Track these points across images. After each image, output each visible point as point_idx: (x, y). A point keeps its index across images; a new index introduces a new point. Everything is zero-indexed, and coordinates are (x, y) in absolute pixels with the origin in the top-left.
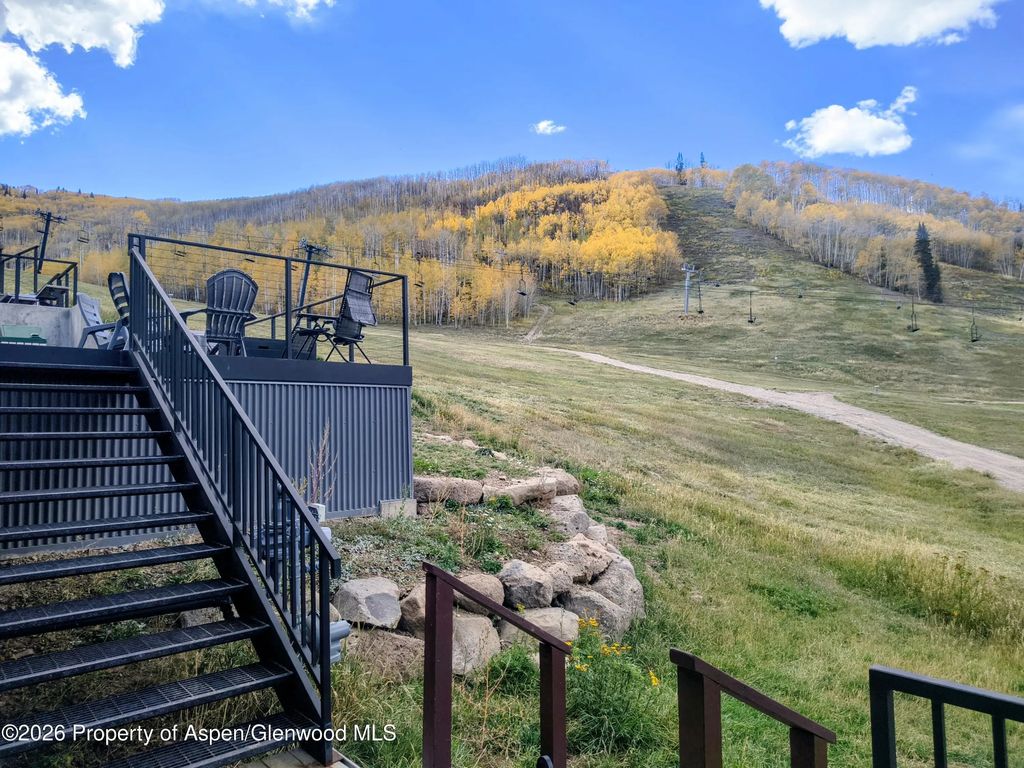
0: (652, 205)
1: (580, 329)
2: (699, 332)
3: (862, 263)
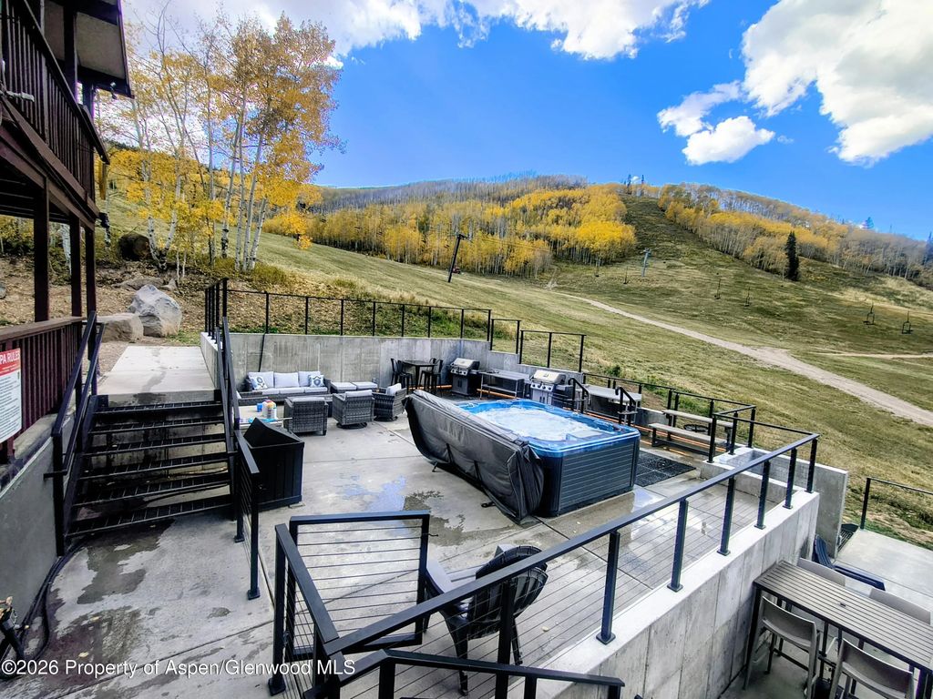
0: (618, 207)
1: (579, 283)
2: (653, 291)
3: (749, 252)
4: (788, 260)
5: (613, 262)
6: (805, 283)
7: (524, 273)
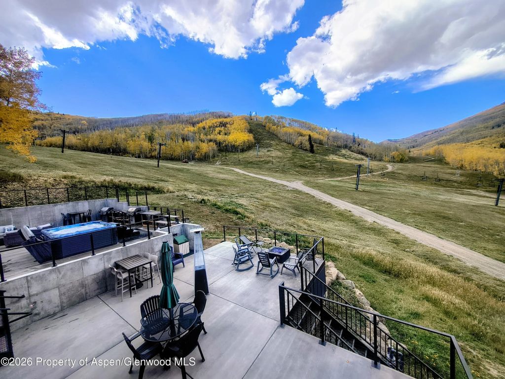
0: (245, 126)
1: (231, 161)
2: (262, 162)
3: (297, 143)
4: (310, 145)
5: (246, 150)
6: (316, 154)
7: (205, 159)
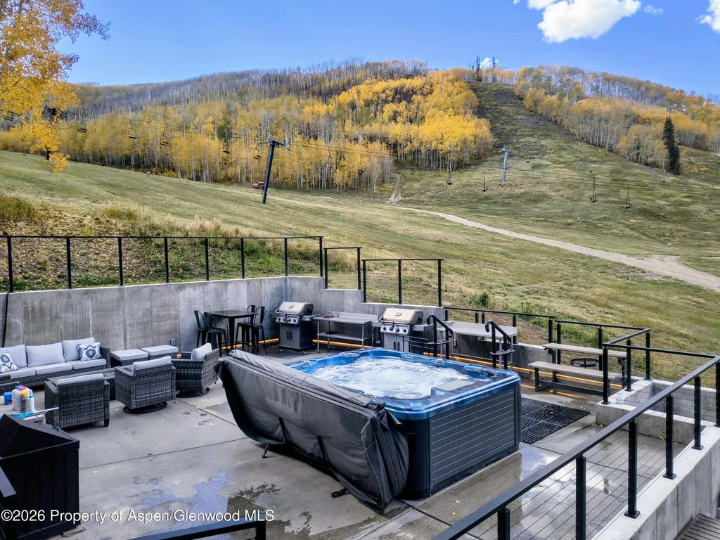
0: (467, 97)
1: (429, 194)
2: (517, 197)
3: (623, 144)
4: (667, 151)
5: (467, 166)
6: (688, 176)
7: (359, 185)
